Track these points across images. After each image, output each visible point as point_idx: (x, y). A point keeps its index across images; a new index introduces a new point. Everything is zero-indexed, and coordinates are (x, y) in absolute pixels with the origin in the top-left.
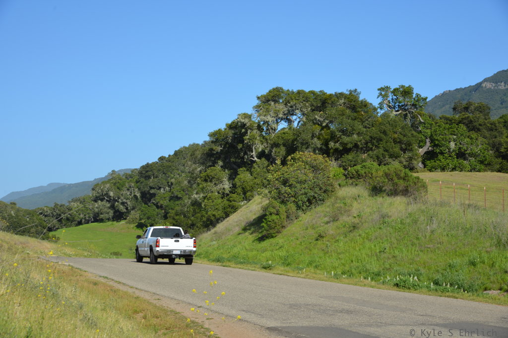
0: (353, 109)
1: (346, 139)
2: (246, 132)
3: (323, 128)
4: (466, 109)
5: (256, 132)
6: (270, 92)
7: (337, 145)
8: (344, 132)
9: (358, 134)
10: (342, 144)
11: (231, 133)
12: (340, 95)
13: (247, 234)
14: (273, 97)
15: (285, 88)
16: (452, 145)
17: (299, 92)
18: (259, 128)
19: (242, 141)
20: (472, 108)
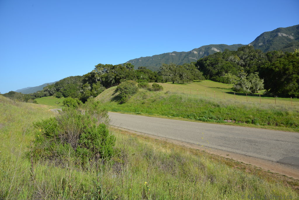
0: (121, 69)
1: (120, 76)
2: (95, 75)
3: (114, 74)
4: (141, 68)
5: (97, 75)
6: (98, 65)
7: (119, 77)
8: (120, 74)
9: (123, 75)
10: (120, 77)
11: (90, 75)
12: (118, 65)
13: (113, 102)
14: (99, 66)
15: (102, 64)
16: (142, 76)
17: (106, 65)
18: (98, 74)
19: (94, 77)
20: (143, 68)
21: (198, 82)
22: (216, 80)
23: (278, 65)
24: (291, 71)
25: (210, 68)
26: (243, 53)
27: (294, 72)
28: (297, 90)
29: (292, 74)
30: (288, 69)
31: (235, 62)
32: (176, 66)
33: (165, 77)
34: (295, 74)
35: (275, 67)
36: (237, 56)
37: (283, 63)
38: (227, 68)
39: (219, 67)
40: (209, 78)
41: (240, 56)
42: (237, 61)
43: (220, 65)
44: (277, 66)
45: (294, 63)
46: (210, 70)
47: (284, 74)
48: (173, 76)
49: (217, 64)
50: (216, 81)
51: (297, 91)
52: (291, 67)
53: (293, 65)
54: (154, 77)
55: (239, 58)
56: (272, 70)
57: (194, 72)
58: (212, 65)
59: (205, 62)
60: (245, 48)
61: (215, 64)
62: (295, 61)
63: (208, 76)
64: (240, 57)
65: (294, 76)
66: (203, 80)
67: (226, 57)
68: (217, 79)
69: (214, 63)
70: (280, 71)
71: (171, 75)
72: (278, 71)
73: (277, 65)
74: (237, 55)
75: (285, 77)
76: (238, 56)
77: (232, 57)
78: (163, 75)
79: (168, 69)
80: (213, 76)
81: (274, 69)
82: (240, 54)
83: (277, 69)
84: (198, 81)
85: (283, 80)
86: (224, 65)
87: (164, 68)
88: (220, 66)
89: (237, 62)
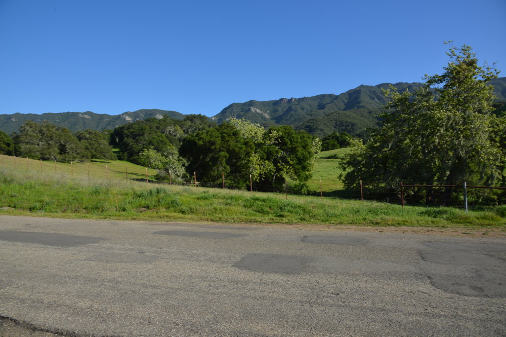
21: (102, 162)
22: (138, 161)
23: (204, 136)
24: (218, 147)
25: (130, 141)
26: (190, 124)
27: (222, 148)
28: (228, 176)
29: (220, 151)
30: (213, 143)
31: (175, 136)
32: (57, 127)
33: (28, 146)
34: (223, 151)
35: (198, 139)
36: (179, 128)
37: (210, 133)
38: (158, 143)
39: (145, 140)
40: (126, 157)
41: (184, 129)
42: (178, 135)
43: (146, 137)
44: (202, 138)
45: (224, 134)
46: (129, 144)
47: (210, 150)
48: (43, 145)
49: (143, 135)
50: (138, 164)
51: (229, 178)
52: (219, 141)
53: (223, 137)
55: (182, 131)
56: (195, 143)
57: (96, 145)
58: (135, 136)
59: (126, 131)
60: (195, 118)
61: (139, 135)
62: (225, 133)
63: (126, 154)
64: (184, 131)
65: (222, 154)
66: (112, 160)
67: (161, 127)
68: (140, 161)
69: (137, 132)
70: (205, 145)
71: (41, 143)
72: (202, 145)
73: (202, 136)
74: (180, 126)
75: (210, 155)
76: (181, 128)
77: (171, 129)
78: (23, 142)
79: (37, 132)
80: (135, 155)
81: (197, 141)
82: (184, 125)
83: (201, 142)
84: (102, 160)
85: (208, 159)
86: (153, 138)
87: (28, 128)
88: (147, 139)
89: (179, 137)
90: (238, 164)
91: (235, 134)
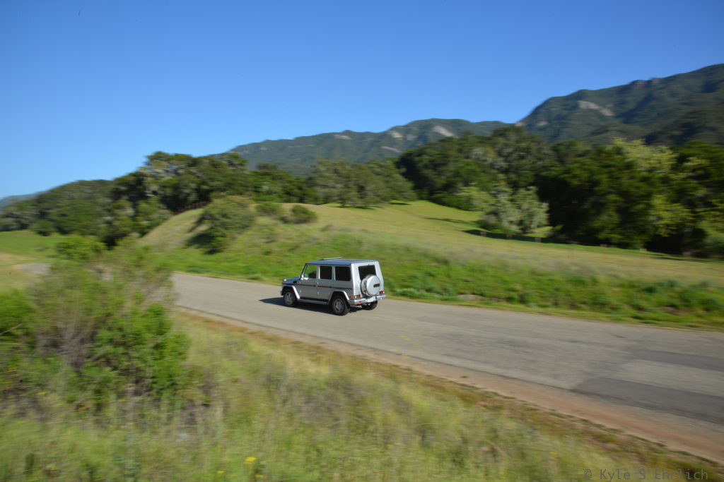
0: (214, 166)
1: (212, 184)
2: (144, 179)
3: (196, 178)
4: (266, 167)
5: (150, 179)
6: (155, 154)
7: (207, 187)
8: (212, 180)
9: (220, 181)
10: (211, 187)
11: (133, 179)
12: (205, 158)
14: (158, 157)
15: (165, 152)
17: (176, 155)
18: (152, 176)
19: (142, 184)
20: (269, 167)
21: (400, 204)
22: (442, 201)
24: (604, 188)
25: (429, 173)
26: (504, 142)
27: (610, 190)
29: (607, 193)
30: (597, 183)
31: (485, 161)
32: (351, 164)
33: (326, 190)
34: (612, 193)
35: (570, 177)
36: (490, 149)
37: (588, 167)
38: (468, 174)
39: (450, 171)
40: (426, 196)
41: (496, 149)
42: (489, 160)
44: (575, 175)
46: (429, 177)
47: (591, 192)
48: (341, 188)
49: (446, 164)
50: (443, 204)
51: (617, 231)
52: (605, 178)
53: (610, 173)
54: (296, 191)
55: (494, 153)
56: (564, 183)
57: (393, 182)
58: (435, 165)
59: (417, 159)
60: (507, 131)
61: (442, 164)
62: (612, 166)
63: (426, 192)
64: (497, 152)
65: (612, 197)
66: (411, 200)
67: (465, 150)
69: (439, 161)
70: (582, 186)
71: (337, 186)
72: (578, 186)
73: (576, 172)
75: (592, 199)
76: (493, 148)
77: (478, 151)
79: (331, 171)
80: (437, 192)
81: (570, 181)
82: (497, 143)
83: (575, 182)
85: (586, 206)
86: (460, 168)
87: (322, 168)
88: (452, 169)
89: (491, 162)
90: (632, 211)
91: (629, 166)
